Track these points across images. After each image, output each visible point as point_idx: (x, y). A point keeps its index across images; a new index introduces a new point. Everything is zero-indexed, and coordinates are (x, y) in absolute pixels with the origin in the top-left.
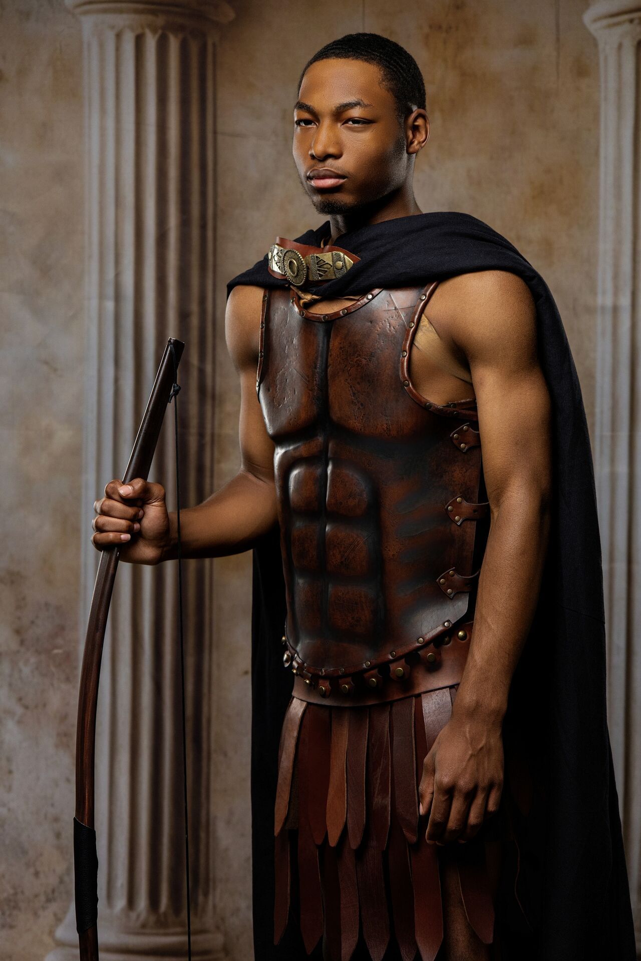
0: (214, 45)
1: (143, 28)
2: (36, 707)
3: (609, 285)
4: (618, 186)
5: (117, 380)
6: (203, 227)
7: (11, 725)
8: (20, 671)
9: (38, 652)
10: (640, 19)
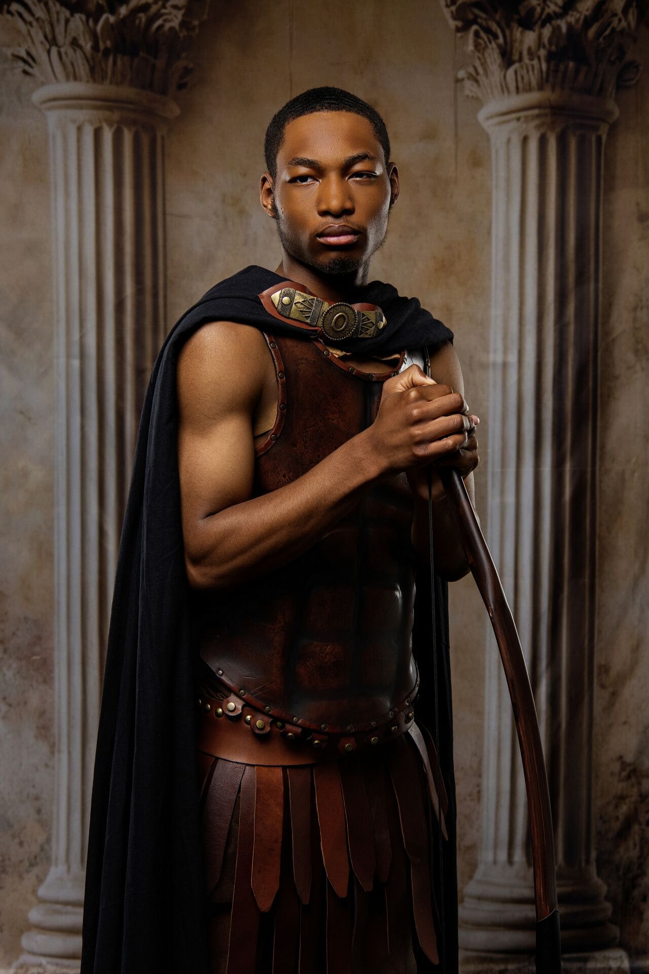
0: (163, 138)
1: (100, 122)
2: (18, 704)
3: (500, 345)
5: (83, 427)
6: (155, 296)
8: (4, 675)
9: (19, 659)
10: (526, 117)
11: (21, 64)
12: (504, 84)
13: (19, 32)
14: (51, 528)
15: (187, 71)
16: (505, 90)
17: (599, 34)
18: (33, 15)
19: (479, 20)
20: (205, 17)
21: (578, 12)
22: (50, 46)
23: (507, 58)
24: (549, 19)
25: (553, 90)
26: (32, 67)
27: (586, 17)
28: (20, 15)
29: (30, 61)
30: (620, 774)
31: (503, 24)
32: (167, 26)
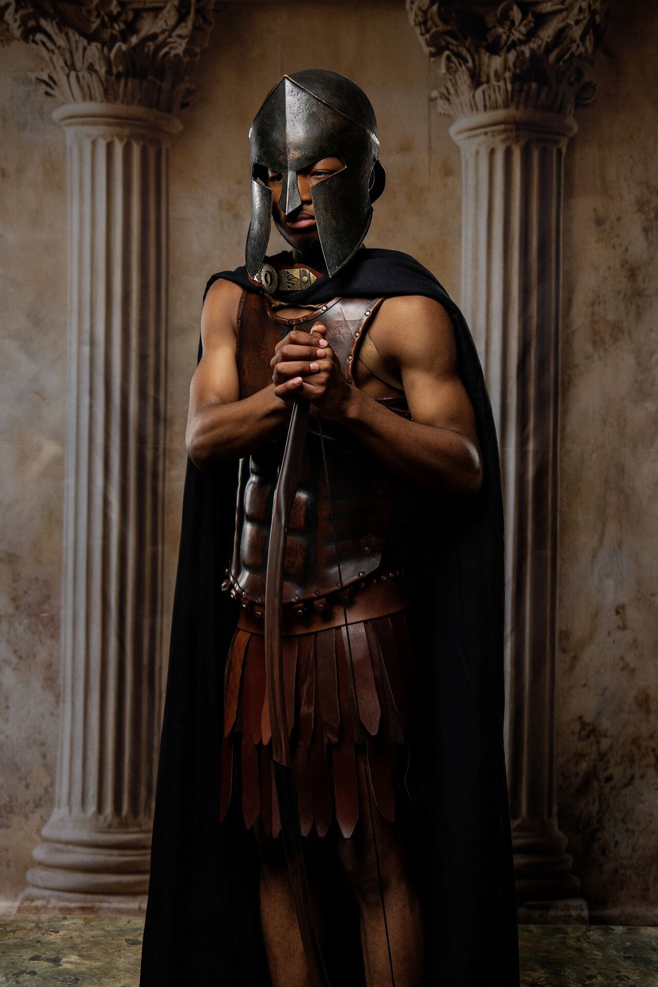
0: (167, 151)
1: (112, 137)
2: (28, 657)
4: (475, 259)
5: (91, 407)
6: (158, 290)
7: (8, 671)
8: (16, 630)
9: (29, 615)
10: (493, 132)
11: (44, 87)
12: (472, 102)
13: (42, 58)
14: (61, 498)
15: (189, 92)
16: (474, 108)
17: (559, 58)
18: (55, 44)
19: (451, 47)
20: (206, 45)
21: (540, 38)
22: (70, 70)
23: (476, 80)
24: (514, 45)
25: (517, 108)
26: (53, 89)
27: (547, 43)
28: (44, 44)
29: (52, 83)
30: (580, 733)
31: (472, 50)
32: (173, 53)
